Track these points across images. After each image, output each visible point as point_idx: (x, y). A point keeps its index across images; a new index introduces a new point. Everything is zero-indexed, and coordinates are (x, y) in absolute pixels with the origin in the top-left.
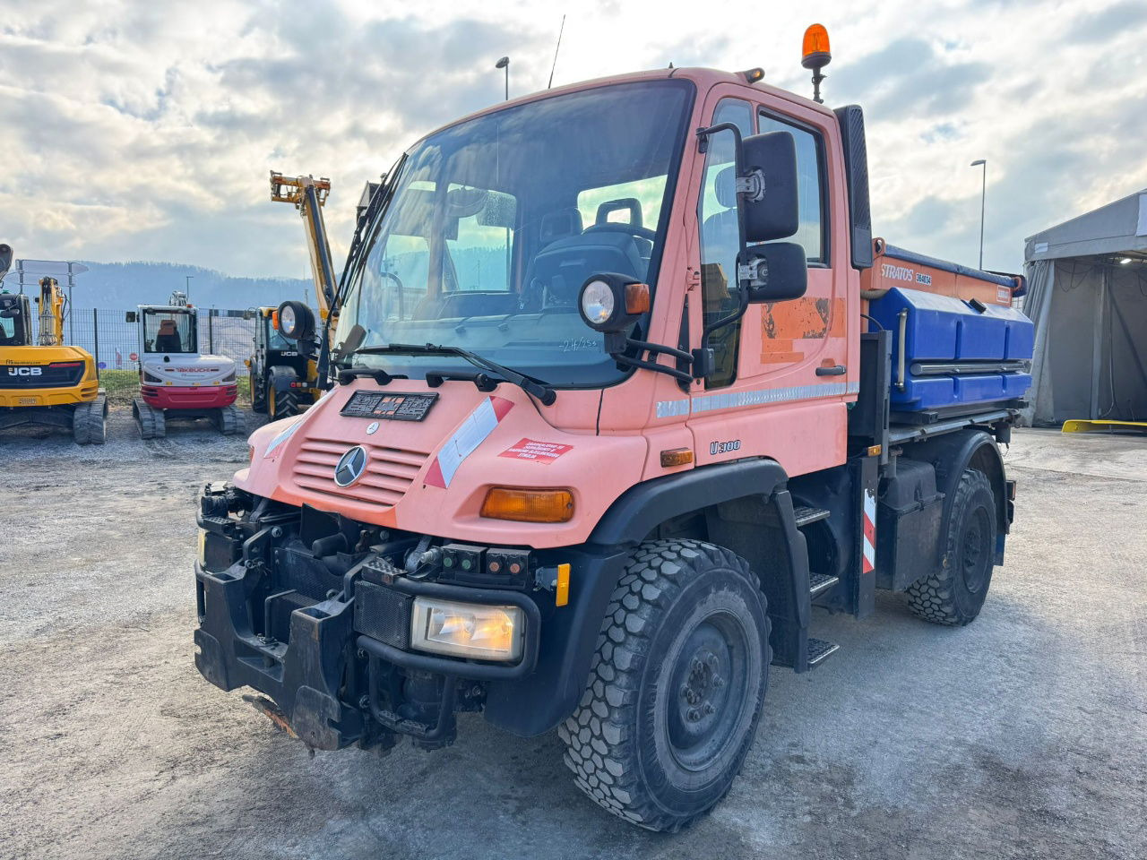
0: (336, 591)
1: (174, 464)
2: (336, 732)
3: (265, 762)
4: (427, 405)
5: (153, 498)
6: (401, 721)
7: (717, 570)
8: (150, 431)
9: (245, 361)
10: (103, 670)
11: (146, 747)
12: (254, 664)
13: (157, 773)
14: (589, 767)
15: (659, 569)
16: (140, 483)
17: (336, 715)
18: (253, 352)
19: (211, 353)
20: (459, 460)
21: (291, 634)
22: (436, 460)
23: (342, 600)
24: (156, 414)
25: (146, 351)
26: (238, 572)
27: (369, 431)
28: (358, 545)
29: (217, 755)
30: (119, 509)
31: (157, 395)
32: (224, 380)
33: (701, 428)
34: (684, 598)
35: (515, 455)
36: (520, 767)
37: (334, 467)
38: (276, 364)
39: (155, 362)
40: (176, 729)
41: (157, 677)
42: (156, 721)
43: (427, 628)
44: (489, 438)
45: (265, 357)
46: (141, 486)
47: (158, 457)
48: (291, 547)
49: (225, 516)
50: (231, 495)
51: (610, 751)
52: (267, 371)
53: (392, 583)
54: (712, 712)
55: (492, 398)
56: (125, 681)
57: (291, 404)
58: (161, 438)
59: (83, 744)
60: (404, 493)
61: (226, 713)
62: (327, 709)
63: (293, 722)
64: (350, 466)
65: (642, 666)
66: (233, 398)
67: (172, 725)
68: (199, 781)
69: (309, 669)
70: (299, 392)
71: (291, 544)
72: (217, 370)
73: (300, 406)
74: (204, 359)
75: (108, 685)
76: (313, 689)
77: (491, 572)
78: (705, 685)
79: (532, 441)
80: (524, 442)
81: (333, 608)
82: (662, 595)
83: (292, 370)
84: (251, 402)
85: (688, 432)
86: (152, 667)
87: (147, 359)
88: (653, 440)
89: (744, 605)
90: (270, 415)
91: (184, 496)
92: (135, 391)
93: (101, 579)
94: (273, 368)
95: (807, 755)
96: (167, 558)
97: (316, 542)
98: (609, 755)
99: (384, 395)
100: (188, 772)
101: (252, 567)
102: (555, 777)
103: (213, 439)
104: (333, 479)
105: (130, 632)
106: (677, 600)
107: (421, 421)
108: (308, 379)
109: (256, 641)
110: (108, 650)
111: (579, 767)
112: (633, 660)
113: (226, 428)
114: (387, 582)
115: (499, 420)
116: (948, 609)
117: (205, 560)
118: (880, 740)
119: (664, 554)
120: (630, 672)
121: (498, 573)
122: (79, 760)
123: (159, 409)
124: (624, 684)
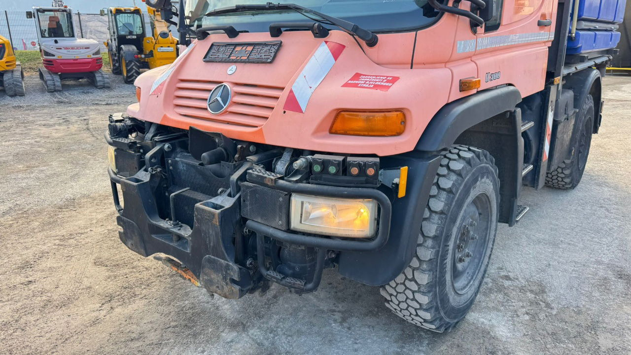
0: (225, 189)
1: (71, 106)
2: (236, 288)
3: (170, 295)
4: (274, 50)
5: (62, 128)
6: (284, 278)
7: (481, 165)
8: (52, 87)
9: (104, 43)
10: (51, 237)
11: (90, 287)
12: (166, 239)
13: (100, 305)
14: (402, 297)
15: (448, 167)
16: (51, 118)
17: (236, 276)
18: (109, 36)
19: (82, 37)
20: (310, 91)
21: (195, 220)
22: (291, 91)
23: (230, 195)
24: (54, 76)
25: (42, 37)
26: (144, 176)
27: (230, 73)
28: (237, 156)
29: (137, 291)
30: (42, 135)
31: (53, 65)
32: (93, 54)
33: (482, 62)
34: (465, 185)
35: (356, 86)
36: (335, 290)
37: (206, 100)
38: (124, 44)
39: (49, 43)
40: (107, 274)
41: (87, 240)
42: (92, 270)
43: (301, 215)
44: (331, 74)
45: (117, 39)
46: (52, 120)
47: (60, 102)
48: (179, 158)
49: (127, 137)
50: (129, 123)
51: (419, 288)
52: (119, 49)
53: (274, 185)
54: (471, 256)
55: (326, 42)
56: (66, 244)
57: (136, 69)
58: (60, 91)
59: (48, 287)
60: (267, 118)
61: (137, 262)
62: (228, 272)
63: (201, 279)
64: (219, 99)
65: (442, 232)
66: (100, 66)
67: (103, 272)
68: (129, 310)
69: (212, 244)
70: (140, 61)
71: (179, 156)
72: (88, 48)
73: (141, 70)
74: (79, 41)
75: (56, 247)
76: (216, 258)
77: (351, 175)
78: (466, 239)
79: (364, 75)
80: (357, 76)
81: (226, 201)
82: (453, 184)
83: (134, 47)
84: (111, 68)
85: (473, 64)
86: (82, 234)
87: (44, 42)
88: (455, 71)
89: (492, 187)
90: (124, 76)
91: (80, 126)
92: (39, 63)
93: (38, 179)
94: (122, 46)
95: (511, 275)
96: (77, 164)
97: (204, 154)
98: (419, 291)
99: (236, 45)
100: (120, 303)
101: (154, 173)
102: (360, 296)
103: (91, 91)
104: (206, 109)
105: (63, 212)
106: (461, 187)
107: (271, 62)
108: (144, 52)
109: (165, 224)
110: (51, 223)
111: (392, 297)
112: (437, 230)
113: (98, 84)
114: (269, 184)
115: (336, 60)
116: (567, 180)
117: (116, 168)
118: (551, 263)
119: (447, 155)
120: (435, 238)
121: (358, 175)
122: (47, 298)
123: (56, 73)
124: (430, 246)
